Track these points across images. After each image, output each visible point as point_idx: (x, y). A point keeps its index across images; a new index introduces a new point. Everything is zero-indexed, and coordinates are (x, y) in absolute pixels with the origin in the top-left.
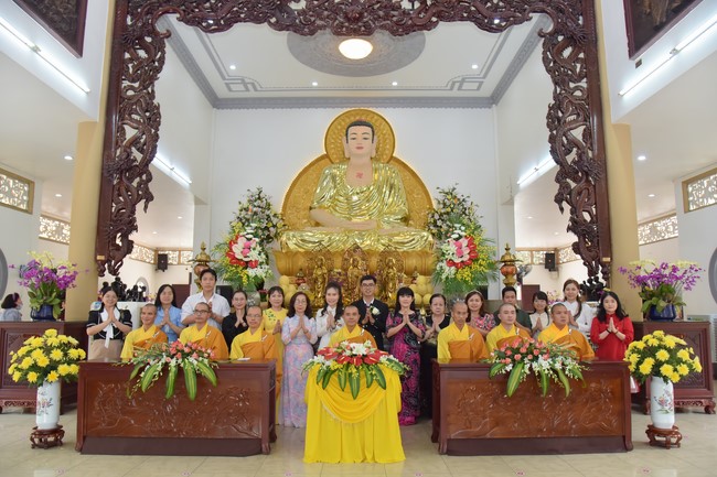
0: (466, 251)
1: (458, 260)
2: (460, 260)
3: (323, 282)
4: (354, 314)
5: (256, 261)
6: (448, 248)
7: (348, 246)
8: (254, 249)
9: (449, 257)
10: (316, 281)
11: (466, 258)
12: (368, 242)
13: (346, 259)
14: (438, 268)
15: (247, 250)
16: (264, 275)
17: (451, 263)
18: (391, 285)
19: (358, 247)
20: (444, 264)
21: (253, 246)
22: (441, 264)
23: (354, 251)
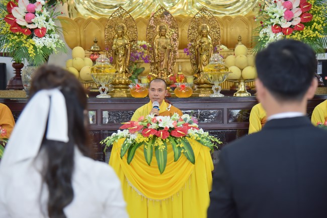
0: (297, 13)
1: (285, 25)
2: (289, 24)
3: (125, 55)
4: (160, 90)
5: (43, 29)
6: (275, 10)
7: (154, 10)
8: (40, 14)
9: (275, 21)
10: (116, 53)
11: (297, 21)
12: (180, 6)
13: (152, 27)
14: (261, 35)
15: (31, 15)
16: (54, 46)
17: (278, 28)
18: (204, 57)
19: (167, 13)
20: (268, 30)
21: (38, 9)
22: (265, 30)
23: (162, 16)
